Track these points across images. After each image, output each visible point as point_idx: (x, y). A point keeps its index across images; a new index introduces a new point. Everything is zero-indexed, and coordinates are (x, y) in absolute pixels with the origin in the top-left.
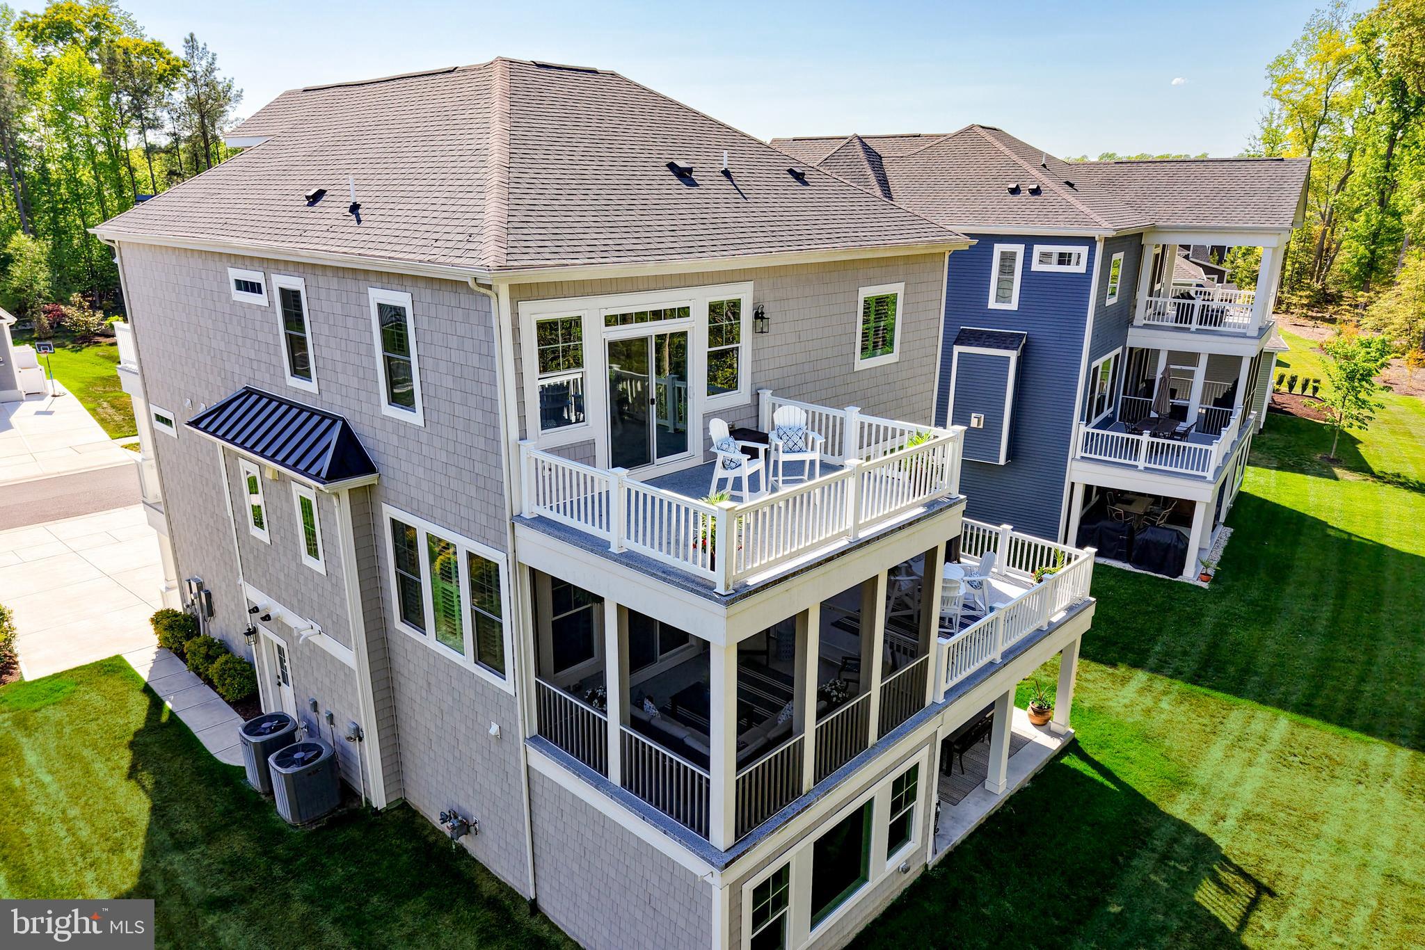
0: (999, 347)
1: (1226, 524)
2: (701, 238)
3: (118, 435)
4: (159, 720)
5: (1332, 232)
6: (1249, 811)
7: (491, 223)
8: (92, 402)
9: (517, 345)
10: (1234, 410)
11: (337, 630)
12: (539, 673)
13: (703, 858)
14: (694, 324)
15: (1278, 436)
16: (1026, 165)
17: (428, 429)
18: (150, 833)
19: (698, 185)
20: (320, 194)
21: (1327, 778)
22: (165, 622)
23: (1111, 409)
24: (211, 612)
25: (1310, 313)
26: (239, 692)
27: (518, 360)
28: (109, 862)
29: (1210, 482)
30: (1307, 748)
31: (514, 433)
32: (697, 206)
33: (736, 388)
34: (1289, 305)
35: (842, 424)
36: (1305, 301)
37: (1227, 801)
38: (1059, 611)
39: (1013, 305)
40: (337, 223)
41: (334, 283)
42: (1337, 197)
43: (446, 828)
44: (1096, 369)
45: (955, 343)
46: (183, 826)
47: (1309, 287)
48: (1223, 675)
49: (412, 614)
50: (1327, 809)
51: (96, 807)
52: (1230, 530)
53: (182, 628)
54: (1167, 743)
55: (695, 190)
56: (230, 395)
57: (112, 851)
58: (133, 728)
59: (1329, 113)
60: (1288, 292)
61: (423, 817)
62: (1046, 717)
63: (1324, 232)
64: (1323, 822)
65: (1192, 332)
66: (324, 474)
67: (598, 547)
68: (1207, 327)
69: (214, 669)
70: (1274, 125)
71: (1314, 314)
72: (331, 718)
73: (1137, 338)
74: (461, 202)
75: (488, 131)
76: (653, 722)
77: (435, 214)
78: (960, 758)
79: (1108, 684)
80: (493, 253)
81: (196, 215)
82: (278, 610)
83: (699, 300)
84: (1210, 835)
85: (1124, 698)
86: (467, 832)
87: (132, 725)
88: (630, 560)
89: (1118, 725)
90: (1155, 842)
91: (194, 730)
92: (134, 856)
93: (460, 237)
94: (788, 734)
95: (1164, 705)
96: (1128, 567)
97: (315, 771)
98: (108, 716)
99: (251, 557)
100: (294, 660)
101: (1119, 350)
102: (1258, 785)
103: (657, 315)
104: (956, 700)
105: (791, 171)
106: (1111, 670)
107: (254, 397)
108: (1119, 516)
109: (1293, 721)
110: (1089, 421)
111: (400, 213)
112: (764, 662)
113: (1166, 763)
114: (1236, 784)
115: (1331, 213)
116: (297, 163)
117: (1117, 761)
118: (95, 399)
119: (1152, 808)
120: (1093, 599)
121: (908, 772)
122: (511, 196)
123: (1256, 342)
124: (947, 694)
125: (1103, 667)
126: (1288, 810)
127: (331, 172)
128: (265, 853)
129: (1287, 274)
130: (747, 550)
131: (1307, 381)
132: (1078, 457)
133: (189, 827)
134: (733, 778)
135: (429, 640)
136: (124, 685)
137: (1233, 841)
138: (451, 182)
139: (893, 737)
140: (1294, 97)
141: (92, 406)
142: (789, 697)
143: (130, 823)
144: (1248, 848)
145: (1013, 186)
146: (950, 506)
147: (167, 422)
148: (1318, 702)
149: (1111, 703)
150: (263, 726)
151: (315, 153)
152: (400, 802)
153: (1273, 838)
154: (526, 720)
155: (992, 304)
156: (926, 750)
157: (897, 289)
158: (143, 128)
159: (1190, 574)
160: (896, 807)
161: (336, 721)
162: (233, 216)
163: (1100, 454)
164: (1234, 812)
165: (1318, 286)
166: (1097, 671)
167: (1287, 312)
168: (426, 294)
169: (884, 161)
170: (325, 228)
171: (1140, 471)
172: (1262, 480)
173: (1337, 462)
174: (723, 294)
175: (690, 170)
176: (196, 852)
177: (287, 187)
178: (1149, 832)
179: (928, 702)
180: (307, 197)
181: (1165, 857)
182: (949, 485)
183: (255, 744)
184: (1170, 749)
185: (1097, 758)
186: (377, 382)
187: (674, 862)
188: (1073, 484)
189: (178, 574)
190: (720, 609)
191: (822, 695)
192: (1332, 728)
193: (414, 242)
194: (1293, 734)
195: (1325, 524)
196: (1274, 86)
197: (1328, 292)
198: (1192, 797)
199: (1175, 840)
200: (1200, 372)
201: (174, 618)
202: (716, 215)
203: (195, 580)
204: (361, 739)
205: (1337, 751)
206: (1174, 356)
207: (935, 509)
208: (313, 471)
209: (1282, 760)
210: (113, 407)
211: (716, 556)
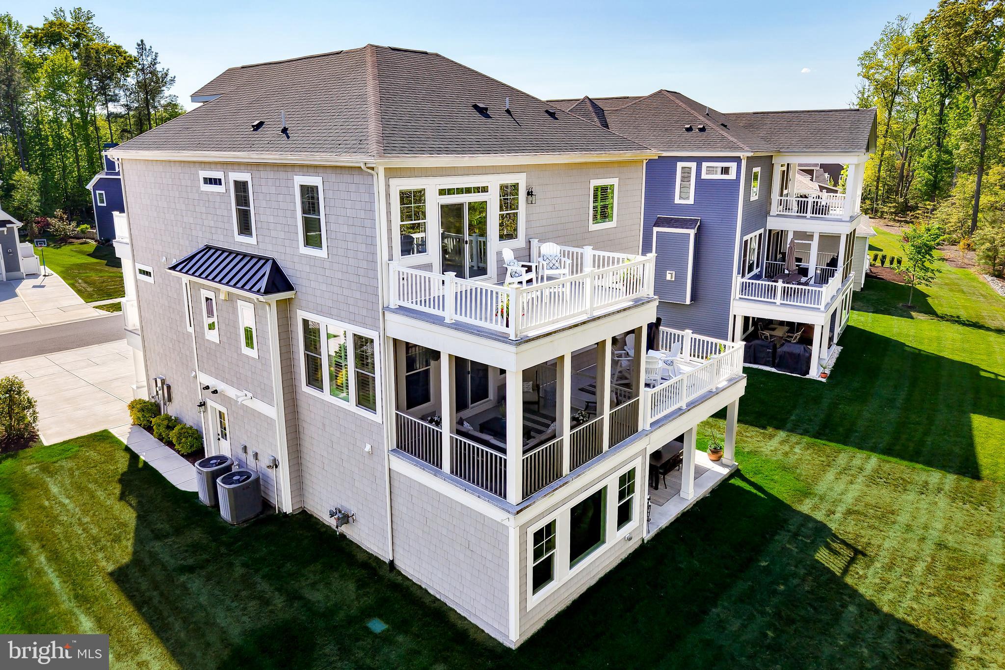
0: (683, 228)
1: (838, 344)
2: (495, 146)
3: (90, 300)
4: (137, 466)
5: (909, 165)
6: (850, 509)
7: (373, 134)
8: (70, 280)
9: (388, 204)
10: (837, 269)
11: (265, 395)
12: (397, 408)
13: (503, 509)
14: (491, 197)
15: (873, 292)
16: (696, 114)
17: (330, 260)
18: (137, 530)
19: (491, 118)
20: (261, 124)
21: (901, 490)
22: (138, 406)
23: (759, 269)
24: (170, 400)
25: (897, 218)
26: (190, 448)
27: (389, 213)
28: (113, 547)
29: (822, 312)
30: (889, 474)
31: (386, 256)
32: (491, 129)
33: (516, 237)
34: (882, 212)
35: (582, 258)
36: (893, 210)
37: (836, 503)
38: (723, 381)
39: (691, 201)
40: (274, 139)
41: (271, 175)
42: (910, 142)
43: (332, 522)
44: (746, 242)
45: (654, 226)
46: (159, 526)
47: (895, 201)
48: (835, 433)
49: (314, 379)
50: (900, 507)
51: (101, 516)
52: (840, 348)
53: (149, 410)
54: (798, 471)
55: (489, 120)
56: (195, 251)
57: (114, 541)
58: (120, 471)
59: (901, 87)
60: (881, 205)
61: (316, 518)
62: (719, 455)
63: (903, 165)
64: (898, 515)
65: (808, 219)
66: (262, 290)
67: (438, 321)
68: (817, 215)
69: (173, 435)
70: (865, 96)
71: (900, 219)
72: (256, 456)
73: (774, 224)
74: (352, 124)
75: (366, 85)
76: (470, 432)
77: (337, 131)
78: (664, 478)
79: (760, 438)
80: (376, 149)
81: (178, 140)
82: (222, 387)
83: (494, 183)
84: (825, 522)
85: (771, 446)
86: (347, 522)
87: (119, 470)
88: (458, 326)
89: (767, 461)
90: (790, 526)
91: (161, 472)
92: (128, 544)
93: (355, 142)
94: (554, 437)
95: (797, 450)
96: (773, 370)
97: (246, 487)
98: (103, 465)
99: (205, 355)
100: (232, 419)
101: (762, 231)
102: (857, 494)
103: (468, 191)
104: (657, 429)
105: (547, 112)
106: (762, 431)
107: (212, 251)
108: (766, 337)
109: (881, 459)
110: (743, 276)
111: (314, 131)
112: (537, 410)
113: (797, 482)
114: (843, 493)
115: (907, 152)
116: (242, 108)
117: (766, 481)
118: (73, 278)
119: (788, 508)
120: (745, 375)
121: (629, 472)
122: (383, 120)
123: (849, 224)
124: (652, 425)
125: (758, 429)
126: (875, 508)
127: (266, 112)
128: (214, 541)
129: (880, 192)
130: (528, 317)
131: (893, 259)
132: (737, 298)
133: (163, 526)
134: (521, 458)
135: (326, 395)
136: (112, 447)
137: (840, 526)
138: (345, 114)
139: (619, 447)
140: (877, 77)
141: (71, 282)
142: (554, 420)
143: (125, 525)
144: (850, 529)
145: (688, 126)
146: (648, 302)
147: (148, 274)
148: (897, 447)
149: (762, 450)
150: (211, 462)
151: (254, 102)
152: (301, 510)
153: (866, 524)
154: (389, 437)
155: (677, 201)
156: (640, 459)
157: (614, 181)
158: (106, 101)
159: (814, 373)
160: (622, 495)
161: (259, 457)
162: (204, 139)
163: (751, 296)
164: (841, 509)
165: (901, 200)
166: (753, 432)
167: (881, 217)
168: (333, 177)
169: (606, 113)
170: (267, 142)
171: (778, 306)
172: (862, 319)
173: (913, 308)
174: (509, 179)
175: (486, 109)
176: (169, 541)
177: (238, 122)
178: (785, 521)
179: (640, 429)
180: (253, 126)
181: (796, 535)
182: (648, 289)
183: (207, 472)
184: (800, 475)
185: (752, 480)
186: (297, 233)
187: (484, 516)
188: (735, 316)
189: (147, 375)
190: (512, 349)
191: (573, 419)
192: (906, 463)
193: (325, 146)
194: (880, 466)
195: (904, 344)
196: (864, 71)
197: (909, 204)
198: (813, 501)
199: (802, 525)
200: (815, 244)
201: (144, 405)
202: (503, 134)
203: (160, 378)
204: (276, 467)
205: (908, 476)
206: (798, 234)
207: (639, 303)
208: (255, 289)
209: (872, 480)
210: (86, 282)
211: (509, 319)
